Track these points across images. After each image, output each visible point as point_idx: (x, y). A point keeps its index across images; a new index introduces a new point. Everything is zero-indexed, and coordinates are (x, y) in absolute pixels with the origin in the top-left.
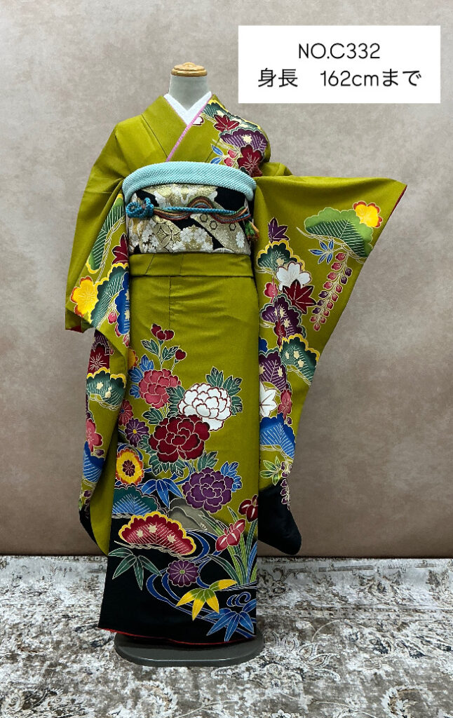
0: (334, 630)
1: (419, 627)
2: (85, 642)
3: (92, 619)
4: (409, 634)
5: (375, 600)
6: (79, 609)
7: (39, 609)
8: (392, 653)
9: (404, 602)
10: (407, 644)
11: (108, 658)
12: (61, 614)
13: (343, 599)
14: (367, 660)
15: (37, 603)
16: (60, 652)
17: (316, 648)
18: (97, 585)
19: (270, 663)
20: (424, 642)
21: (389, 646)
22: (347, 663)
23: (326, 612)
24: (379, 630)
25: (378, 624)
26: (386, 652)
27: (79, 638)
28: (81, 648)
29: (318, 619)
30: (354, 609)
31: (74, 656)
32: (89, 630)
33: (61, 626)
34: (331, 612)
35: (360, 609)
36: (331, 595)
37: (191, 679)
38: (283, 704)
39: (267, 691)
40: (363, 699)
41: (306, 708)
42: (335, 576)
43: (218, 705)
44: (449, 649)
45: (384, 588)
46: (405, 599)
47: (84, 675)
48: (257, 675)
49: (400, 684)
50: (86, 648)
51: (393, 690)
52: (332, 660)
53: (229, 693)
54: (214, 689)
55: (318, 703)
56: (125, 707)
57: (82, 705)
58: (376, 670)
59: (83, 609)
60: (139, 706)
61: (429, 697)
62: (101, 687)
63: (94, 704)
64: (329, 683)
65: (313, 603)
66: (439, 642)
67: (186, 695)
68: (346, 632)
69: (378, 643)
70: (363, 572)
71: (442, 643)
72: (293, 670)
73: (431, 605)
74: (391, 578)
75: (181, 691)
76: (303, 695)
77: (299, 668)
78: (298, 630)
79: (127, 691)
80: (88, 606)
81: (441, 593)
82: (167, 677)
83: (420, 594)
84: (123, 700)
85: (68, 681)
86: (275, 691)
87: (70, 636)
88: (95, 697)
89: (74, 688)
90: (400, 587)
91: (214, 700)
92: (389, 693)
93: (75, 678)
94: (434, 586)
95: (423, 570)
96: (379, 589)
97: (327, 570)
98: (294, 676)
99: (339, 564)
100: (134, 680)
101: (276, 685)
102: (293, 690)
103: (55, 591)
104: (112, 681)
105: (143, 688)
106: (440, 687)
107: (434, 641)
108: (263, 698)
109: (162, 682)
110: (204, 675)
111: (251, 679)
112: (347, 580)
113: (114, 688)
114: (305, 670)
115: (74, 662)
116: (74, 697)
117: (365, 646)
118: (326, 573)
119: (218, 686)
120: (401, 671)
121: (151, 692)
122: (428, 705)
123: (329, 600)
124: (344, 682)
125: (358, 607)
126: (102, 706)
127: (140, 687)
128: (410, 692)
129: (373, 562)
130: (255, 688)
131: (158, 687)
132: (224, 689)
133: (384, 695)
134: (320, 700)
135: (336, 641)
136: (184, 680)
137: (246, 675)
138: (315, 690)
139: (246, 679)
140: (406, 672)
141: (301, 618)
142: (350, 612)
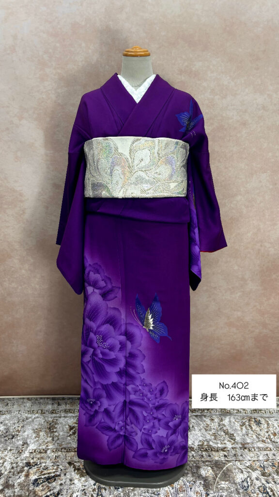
0: (229, 477)
3: (47, 468)
5: (254, 437)
6: (38, 456)
7: (10, 454)
12: (25, 462)
13: (232, 437)
15: (9, 448)
18: (56, 426)
23: (222, 453)
24: (263, 474)
25: (262, 467)
27: (35, 492)
29: (217, 462)
30: (241, 448)
32: (44, 484)
33: (23, 478)
34: (225, 453)
35: (245, 448)
36: (223, 433)
59: (42, 455)
65: (211, 443)
78: (203, 478)
87: (28, 490)
103: (24, 434)
123: (222, 438)
125: (244, 446)
141: (204, 462)
142: (239, 452)
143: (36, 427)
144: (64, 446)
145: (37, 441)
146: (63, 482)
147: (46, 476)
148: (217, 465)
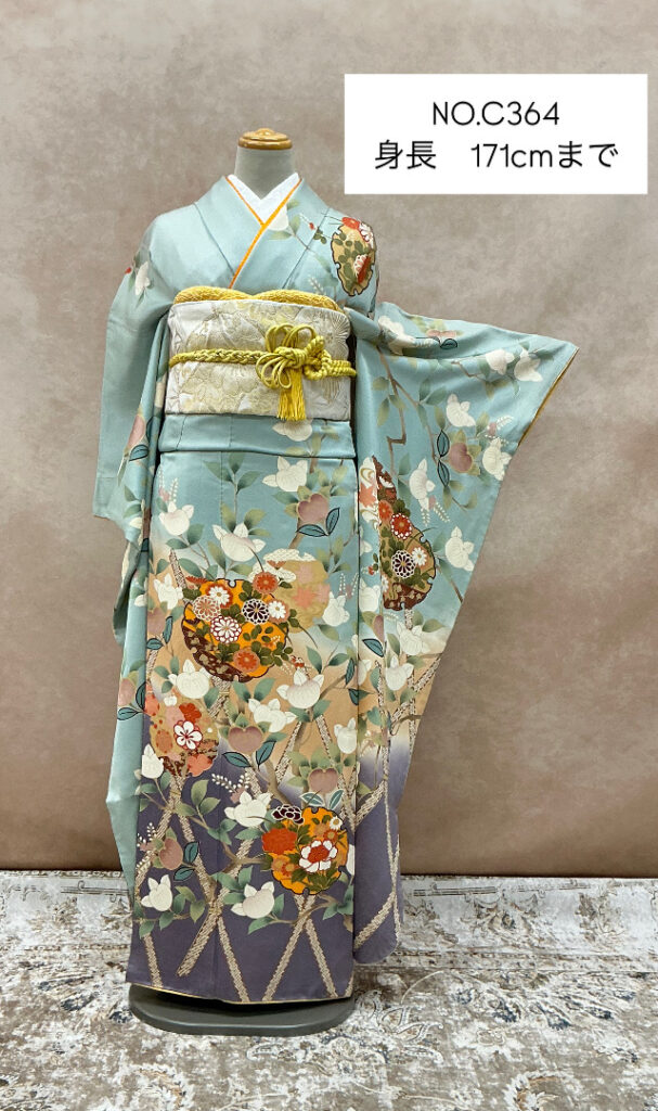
0: (435, 987)
1: (563, 982)
2: (54, 1002)
3: (65, 970)
4: (549, 992)
5: (498, 940)
6: (45, 954)
8: (521, 1022)
9: (542, 944)
10: (545, 1008)
11: (89, 1029)
12: (17, 961)
13: (450, 938)
14: (484, 1033)
16: (14, 1018)
17: (408, 1014)
18: (76, 916)
19: (336, 1037)
20: (570, 1005)
21: (518, 1011)
22: (454, 1036)
23: (425, 959)
24: (503, 987)
25: (501, 977)
26: (514, 1019)
27: (44, 997)
28: (46, 1012)
29: (412, 969)
30: (466, 954)
31: (35, 1026)
32: (61, 987)
33: (17, 980)
34: (431, 958)
35: (476, 954)
36: (431, 932)
37: (216, 1061)
38: (355, 1100)
39: (331, 1080)
40: (477, 1092)
41: (390, 1104)
42: (439, 904)
43: (256, 1101)
44: (607, 1016)
45: (513, 922)
46: (543, 939)
47: (51, 1054)
48: (316, 1054)
49: (532, 1068)
50: (55, 1012)
51: (521, 1079)
52: (431, 1032)
53: (274, 1082)
54: (250, 1077)
55: (409, 1097)
56: (114, 1103)
57: (47, 1101)
58: (496, 1048)
59: (52, 953)
60: (136, 1102)
61: (575, 1088)
62: (78, 1074)
63: (65, 1099)
64: (426, 1067)
65: (404, 945)
66: (593, 1005)
67: (208, 1085)
68: (454, 988)
69: (502, 1005)
70: (482, 897)
71: (598, 1007)
72: (371, 1047)
73: (582, 948)
74: (524, 905)
75: (199, 1080)
76: (386, 1086)
77: (381, 1045)
78: (381, 987)
79: (118, 1079)
80: (59, 949)
81: (598, 930)
82: (179, 1057)
83: (565, 930)
84: (110, 1092)
85: (26, 1064)
86: (343, 1080)
87: (30, 995)
88: (68, 1088)
89: (35, 1074)
90: (536, 920)
91: (250, 1094)
92: (516, 1083)
93: (37, 1058)
94: (587, 918)
95: (569, 894)
96: (505, 923)
97: (427, 893)
98: (373, 1056)
99: (446, 884)
100: (128, 1061)
101: (346, 1070)
102: (372, 1078)
103: (9, 926)
104: (95, 1064)
105: (142, 1075)
106: (593, 1073)
107: (585, 1004)
108: (325, 1090)
109: (171, 1066)
110: (236, 1055)
111: (307, 1060)
112: (457, 909)
113: (96, 1075)
114: (391, 1048)
115: (36, 1034)
116: (35, 1088)
117: (482, 1010)
118: (427, 899)
119: (258, 1071)
120: (537, 1048)
121: (156, 1080)
122: (574, 1101)
123: (429, 939)
124: (449, 1065)
125: (473, 951)
126: (79, 1102)
127: (137, 1073)
128: (547, 1080)
129: (496, 882)
130: (313, 1075)
131: (165, 1072)
132: (267, 1075)
133: (508, 1086)
134: (413, 1094)
135: (438, 1002)
136: (205, 1062)
137: (300, 1055)
138: (406, 1078)
139: (300, 1061)
140: (543, 1050)
141: (385, 968)
142: (460, 958)
143: (34, 917)
144: (98, 942)
145: (40, 933)
146: (100, 983)
147: (66, 978)
148: (410, 974)
